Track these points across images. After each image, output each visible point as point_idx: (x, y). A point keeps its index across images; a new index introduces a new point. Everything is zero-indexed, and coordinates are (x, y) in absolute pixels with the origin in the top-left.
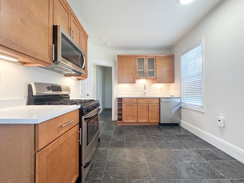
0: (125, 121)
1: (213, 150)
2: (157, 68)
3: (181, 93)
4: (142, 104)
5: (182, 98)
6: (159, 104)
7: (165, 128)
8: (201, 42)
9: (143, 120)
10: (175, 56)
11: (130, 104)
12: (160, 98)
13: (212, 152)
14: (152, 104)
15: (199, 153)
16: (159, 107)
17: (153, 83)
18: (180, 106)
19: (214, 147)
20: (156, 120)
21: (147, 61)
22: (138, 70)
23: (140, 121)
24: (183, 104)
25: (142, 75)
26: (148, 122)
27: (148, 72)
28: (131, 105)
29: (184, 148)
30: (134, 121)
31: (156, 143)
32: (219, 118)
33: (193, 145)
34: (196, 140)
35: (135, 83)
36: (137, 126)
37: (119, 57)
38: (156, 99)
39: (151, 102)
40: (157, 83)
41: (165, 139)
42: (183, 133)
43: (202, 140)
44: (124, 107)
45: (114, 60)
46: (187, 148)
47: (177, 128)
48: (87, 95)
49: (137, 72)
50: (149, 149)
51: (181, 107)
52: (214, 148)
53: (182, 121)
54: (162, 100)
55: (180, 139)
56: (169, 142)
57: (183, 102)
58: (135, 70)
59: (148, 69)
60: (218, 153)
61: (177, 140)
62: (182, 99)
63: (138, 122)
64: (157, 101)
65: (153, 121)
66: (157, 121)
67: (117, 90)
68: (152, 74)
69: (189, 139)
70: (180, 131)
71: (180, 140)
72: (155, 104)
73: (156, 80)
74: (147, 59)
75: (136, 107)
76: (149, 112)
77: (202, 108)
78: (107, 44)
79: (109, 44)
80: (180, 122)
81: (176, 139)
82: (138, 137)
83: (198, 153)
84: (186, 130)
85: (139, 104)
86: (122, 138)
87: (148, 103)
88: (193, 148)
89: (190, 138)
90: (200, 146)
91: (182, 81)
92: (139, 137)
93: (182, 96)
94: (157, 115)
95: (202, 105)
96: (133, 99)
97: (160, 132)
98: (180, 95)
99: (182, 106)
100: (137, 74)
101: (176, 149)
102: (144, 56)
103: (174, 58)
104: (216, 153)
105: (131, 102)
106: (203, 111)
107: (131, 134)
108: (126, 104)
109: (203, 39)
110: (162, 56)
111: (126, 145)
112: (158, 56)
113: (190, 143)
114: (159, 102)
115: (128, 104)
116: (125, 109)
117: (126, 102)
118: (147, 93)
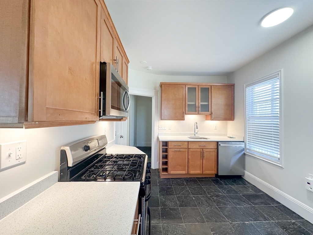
0: (172, 172)
1: (300, 222)
2: (213, 100)
3: (245, 135)
4: (194, 150)
5: (247, 142)
6: (216, 150)
7: (224, 182)
8: (278, 74)
9: (195, 171)
10: (235, 85)
11: (178, 150)
12: (218, 142)
13: (300, 227)
14: (208, 150)
15: (284, 229)
16: (216, 154)
17: (206, 119)
18: (243, 152)
19: (299, 217)
20: (212, 171)
21: (200, 91)
22: (188, 103)
23: (192, 172)
24: (248, 151)
25: (194, 110)
26: (203, 174)
27: (201, 105)
28: (180, 151)
29: (261, 219)
30: (184, 172)
31: (222, 211)
32: (308, 180)
33: (271, 213)
34: (273, 204)
35: (184, 120)
36: (187, 179)
37: (163, 85)
38: (213, 142)
39: (206, 147)
40: (212, 119)
41: (231, 203)
42: (251, 191)
43: (280, 203)
44: (170, 154)
45: (155, 89)
46: (265, 219)
47: (240, 182)
48: (121, 137)
49: (187, 105)
50: (215, 221)
51: (244, 154)
52: (301, 219)
53: (247, 173)
54: (221, 145)
55: (251, 202)
56: (238, 207)
57: (248, 147)
58: (184, 103)
59: (201, 102)
60: (309, 228)
61: (247, 204)
62: (247, 144)
63: (189, 173)
64: (214, 146)
65: (208, 172)
66: (214, 172)
67: (159, 128)
68: (206, 108)
69: (262, 203)
70: (247, 188)
71: (252, 205)
72: (212, 150)
73: (211, 117)
74: (200, 89)
75: (187, 153)
76: (203, 160)
77: (279, 161)
78: (147, 68)
79: (150, 68)
80: (244, 173)
81: (246, 202)
82: (194, 198)
83: (282, 228)
84: (253, 186)
85: (191, 150)
86: (173, 202)
87: (203, 149)
88: (273, 220)
89: (262, 201)
90: (281, 214)
91: (247, 120)
92: (196, 198)
93: (247, 140)
94: (213, 164)
95: (279, 156)
96: (183, 142)
97: (222, 189)
98: (244, 137)
99: (246, 152)
100: (187, 109)
101: (251, 221)
102: (196, 85)
103: (234, 88)
104: (306, 228)
105: (180, 146)
106: (281, 166)
107: (183, 194)
108: (173, 150)
109: (282, 70)
110: (219, 86)
111: (182, 215)
112: (214, 85)
113: (266, 209)
114: (216, 147)
115: (176, 149)
116: (171, 157)
117: (174, 146)
118: (198, 133)
